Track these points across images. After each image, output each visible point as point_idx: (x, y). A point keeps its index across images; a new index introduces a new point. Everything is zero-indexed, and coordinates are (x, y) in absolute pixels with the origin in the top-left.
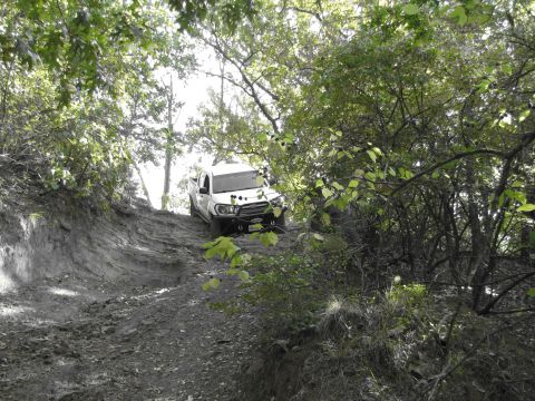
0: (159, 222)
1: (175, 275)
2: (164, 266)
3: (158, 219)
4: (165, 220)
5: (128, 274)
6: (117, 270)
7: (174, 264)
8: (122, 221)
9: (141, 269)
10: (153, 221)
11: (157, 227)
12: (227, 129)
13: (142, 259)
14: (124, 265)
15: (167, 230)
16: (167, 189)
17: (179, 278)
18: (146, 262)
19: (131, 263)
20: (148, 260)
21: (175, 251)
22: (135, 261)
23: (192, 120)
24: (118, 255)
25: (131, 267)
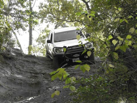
0: (27, 61)
1: (37, 90)
2: (31, 85)
3: (26, 59)
4: (30, 60)
5: (11, 90)
6: (5, 89)
7: (36, 84)
8: (7, 62)
9: (18, 87)
10: (24, 61)
11: (26, 64)
12: (61, 8)
13: (18, 81)
14: (9, 86)
15: (32, 65)
16: (31, 43)
17: (39, 91)
18: (21, 83)
19: (13, 84)
20: (22, 82)
21: (36, 77)
22: (15, 83)
23: (42, 4)
24: (6, 80)
25: (13, 86)
